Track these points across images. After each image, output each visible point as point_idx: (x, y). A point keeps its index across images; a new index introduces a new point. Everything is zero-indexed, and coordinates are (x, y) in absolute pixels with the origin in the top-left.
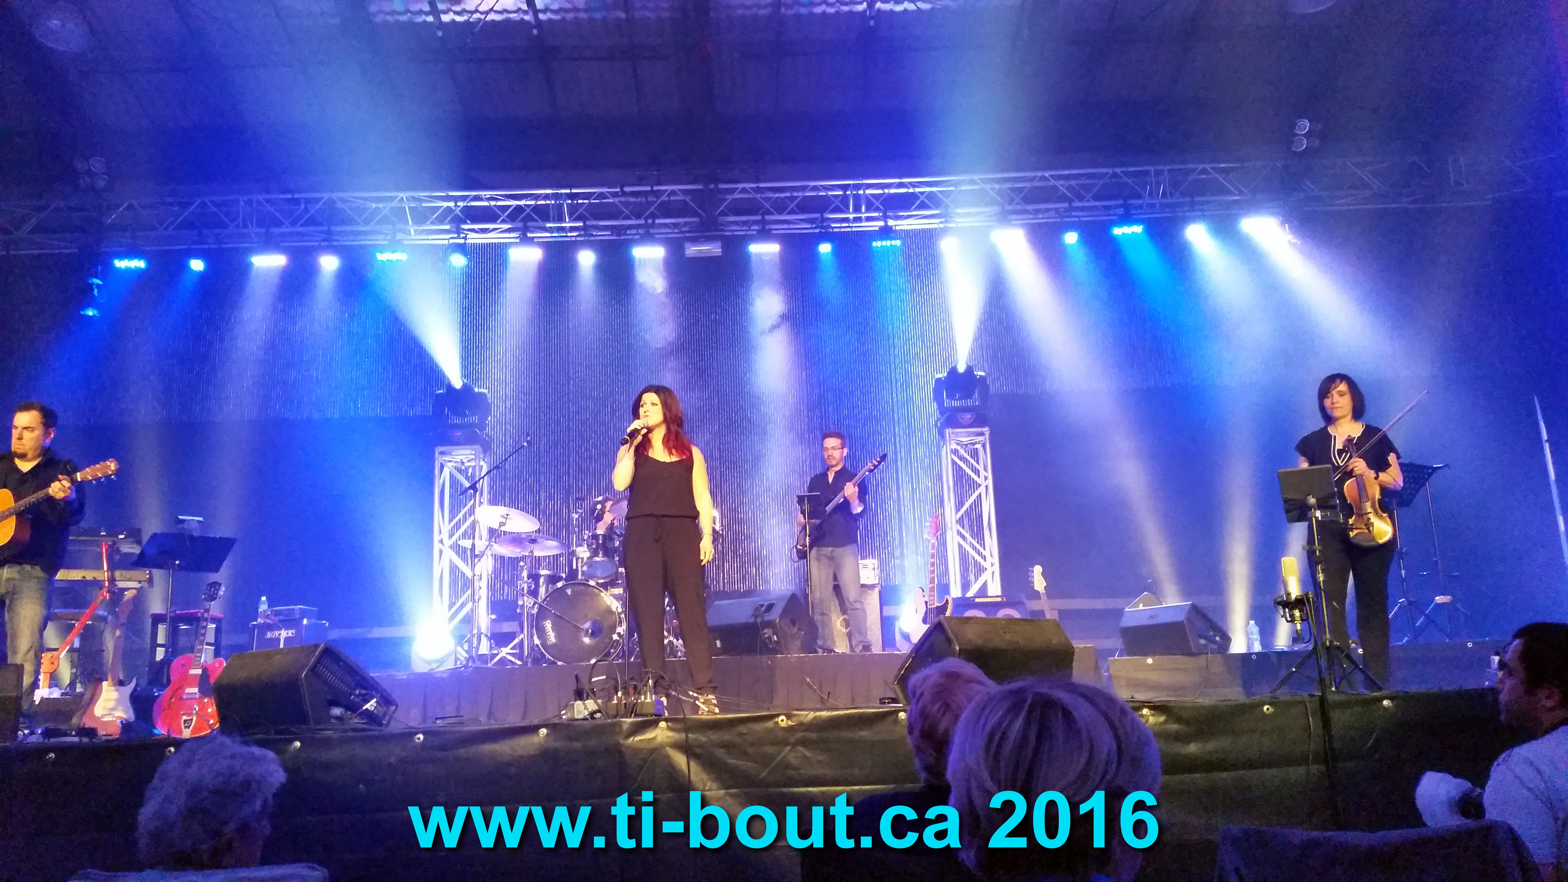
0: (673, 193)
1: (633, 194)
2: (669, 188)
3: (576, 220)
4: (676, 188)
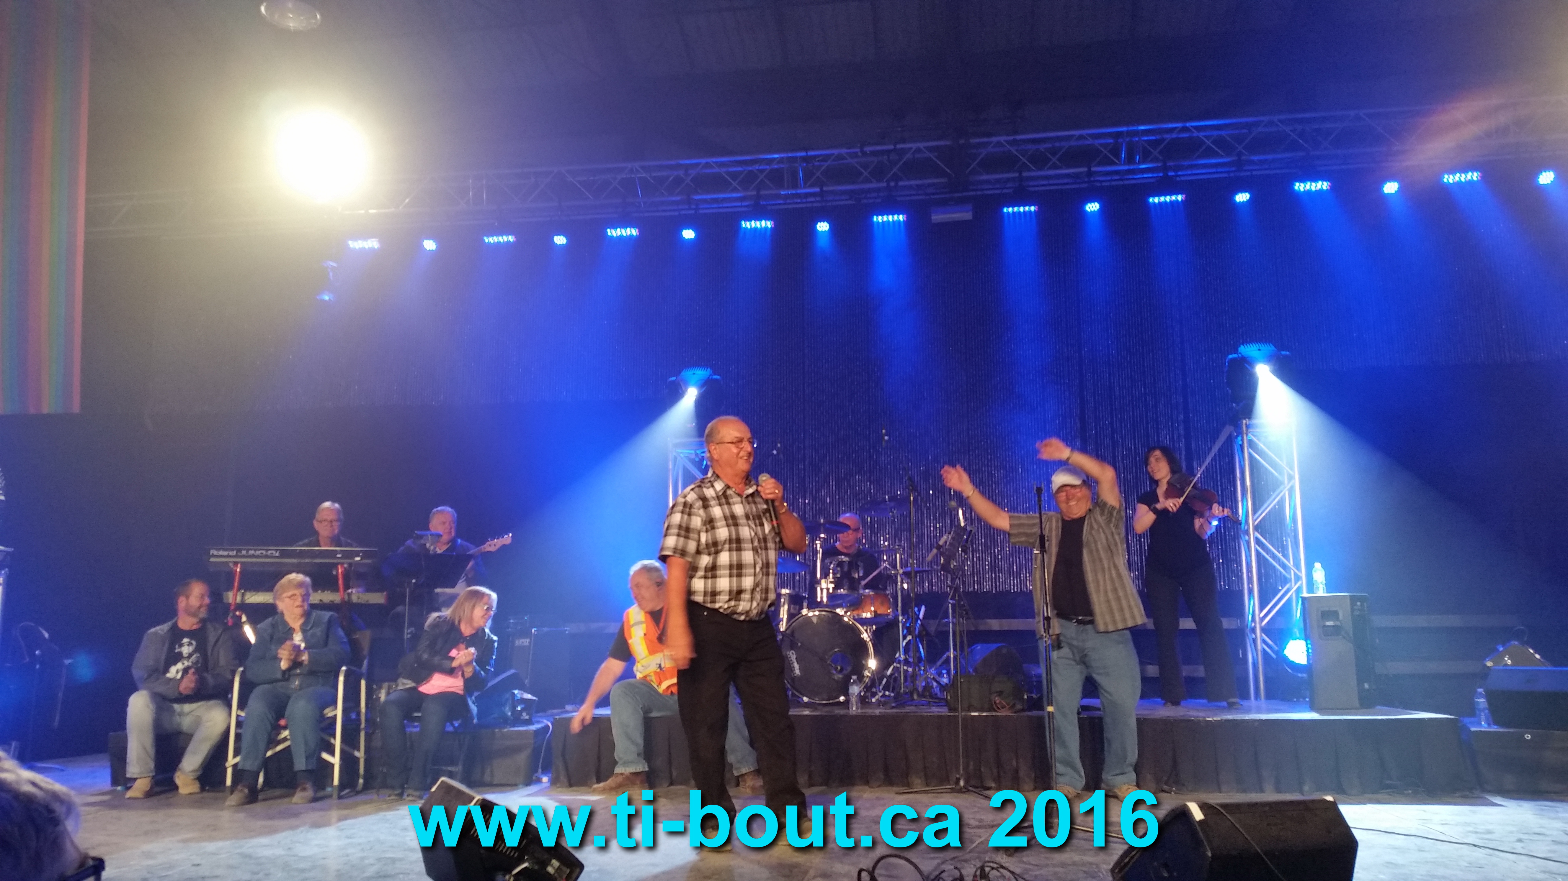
0: (919, 150)
1: (874, 153)
2: (914, 146)
3: (812, 186)
4: (921, 145)
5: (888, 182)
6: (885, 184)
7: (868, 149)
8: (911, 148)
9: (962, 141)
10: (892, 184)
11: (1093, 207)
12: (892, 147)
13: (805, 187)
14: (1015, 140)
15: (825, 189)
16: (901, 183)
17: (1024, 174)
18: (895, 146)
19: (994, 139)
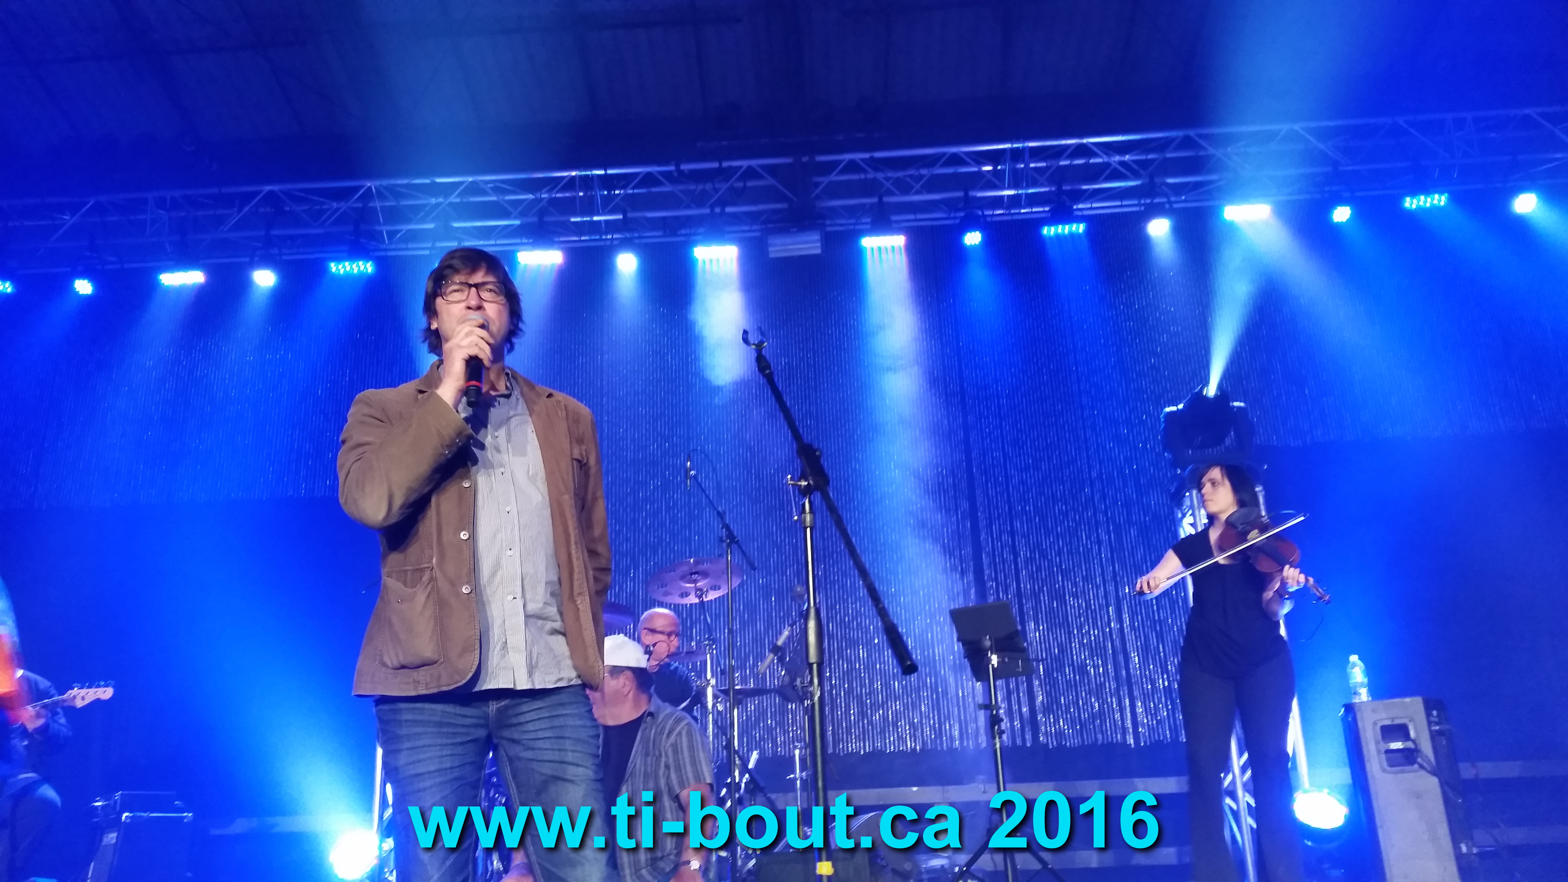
0: (750, 171)
2: (744, 163)
3: (612, 212)
4: (754, 163)
5: (712, 207)
6: (707, 211)
7: (684, 167)
8: (740, 167)
9: (805, 159)
10: (718, 210)
11: (973, 238)
12: (716, 165)
13: (603, 214)
14: (872, 158)
15: (630, 215)
16: (729, 210)
17: (886, 199)
18: (721, 164)
19: (847, 157)
